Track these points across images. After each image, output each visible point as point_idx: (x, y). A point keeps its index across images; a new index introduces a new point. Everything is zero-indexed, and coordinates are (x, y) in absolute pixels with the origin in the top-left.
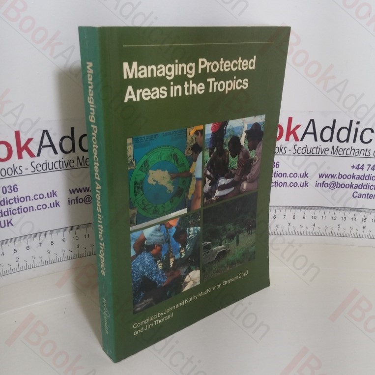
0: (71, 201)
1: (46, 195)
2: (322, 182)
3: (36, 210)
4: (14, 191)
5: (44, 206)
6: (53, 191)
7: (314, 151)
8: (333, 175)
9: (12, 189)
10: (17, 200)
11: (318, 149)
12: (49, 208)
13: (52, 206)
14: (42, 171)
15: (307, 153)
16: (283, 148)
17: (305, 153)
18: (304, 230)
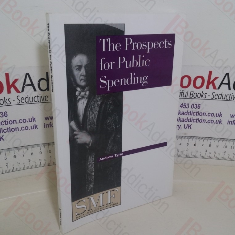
0: (46, 125)
1: (27, 120)
2: (232, 121)
3: (20, 130)
5: (27, 128)
6: (33, 117)
7: (228, 97)
9: (3, 114)
10: (6, 123)
11: (231, 96)
12: (30, 129)
13: (32, 128)
14: (25, 103)
15: (222, 99)
16: (204, 94)
17: (221, 98)
18: (217, 155)
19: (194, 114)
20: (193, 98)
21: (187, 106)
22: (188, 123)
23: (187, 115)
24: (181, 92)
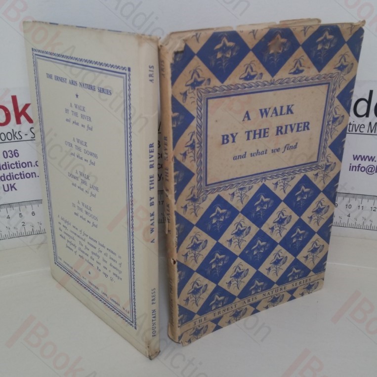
4: (15, 156)
8: (372, 157)
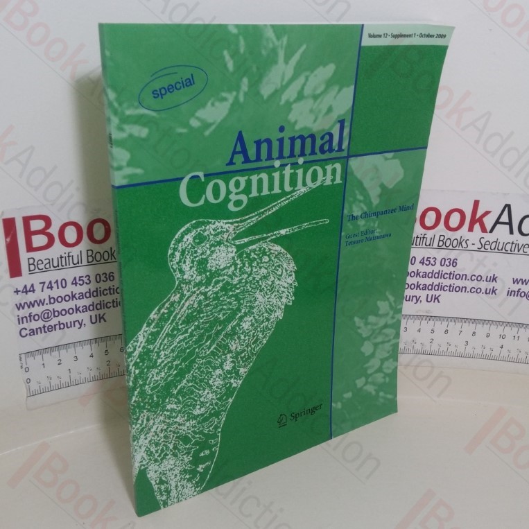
2: (516, 290)
7: (508, 247)
9: (108, 277)
10: (112, 291)
11: (514, 245)
15: (498, 250)
16: (464, 241)
17: (495, 249)
18: (487, 352)
19: (446, 276)
20: (444, 247)
21: (432, 262)
22: (433, 292)
23: (432, 277)
24: (422, 236)
